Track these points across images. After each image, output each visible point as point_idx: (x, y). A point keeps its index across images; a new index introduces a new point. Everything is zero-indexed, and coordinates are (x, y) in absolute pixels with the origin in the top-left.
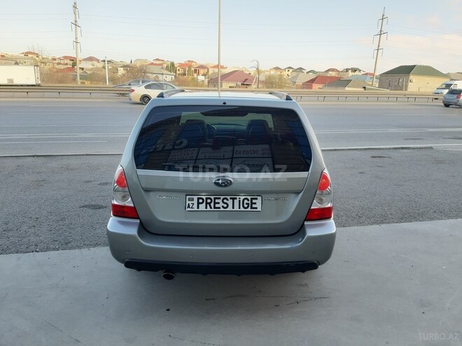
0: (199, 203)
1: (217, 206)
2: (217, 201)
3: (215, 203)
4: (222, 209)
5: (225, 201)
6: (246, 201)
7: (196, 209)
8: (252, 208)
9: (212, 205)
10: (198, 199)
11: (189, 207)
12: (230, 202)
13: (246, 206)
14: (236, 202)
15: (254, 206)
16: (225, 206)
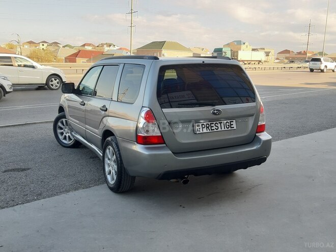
0: (203, 128)
1: (212, 128)
2: (212, 125)
3: (211, 127)
4: (215, 130)
5: (216, 125)
6: (227, 124)
7: (201, 132)
8: (231, 128)
9: (210, 128)
10: (202, 125)
11: (198, 131)
12: (219, 125)
13: (228, 127)
14: (222, 124)
15: (232, 126)
16: (217, 128)
